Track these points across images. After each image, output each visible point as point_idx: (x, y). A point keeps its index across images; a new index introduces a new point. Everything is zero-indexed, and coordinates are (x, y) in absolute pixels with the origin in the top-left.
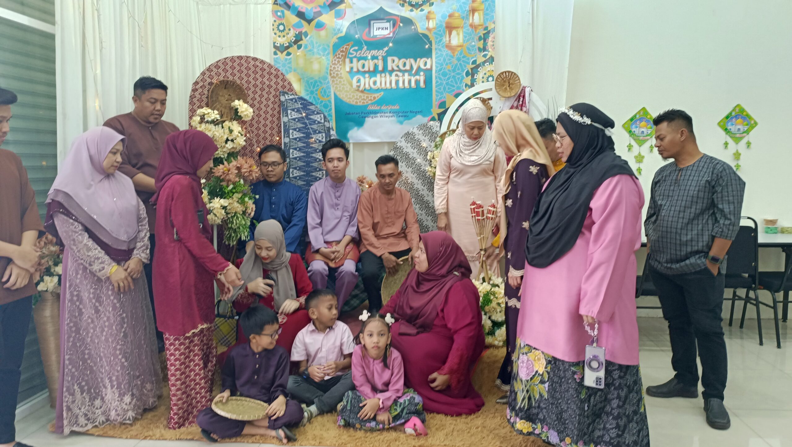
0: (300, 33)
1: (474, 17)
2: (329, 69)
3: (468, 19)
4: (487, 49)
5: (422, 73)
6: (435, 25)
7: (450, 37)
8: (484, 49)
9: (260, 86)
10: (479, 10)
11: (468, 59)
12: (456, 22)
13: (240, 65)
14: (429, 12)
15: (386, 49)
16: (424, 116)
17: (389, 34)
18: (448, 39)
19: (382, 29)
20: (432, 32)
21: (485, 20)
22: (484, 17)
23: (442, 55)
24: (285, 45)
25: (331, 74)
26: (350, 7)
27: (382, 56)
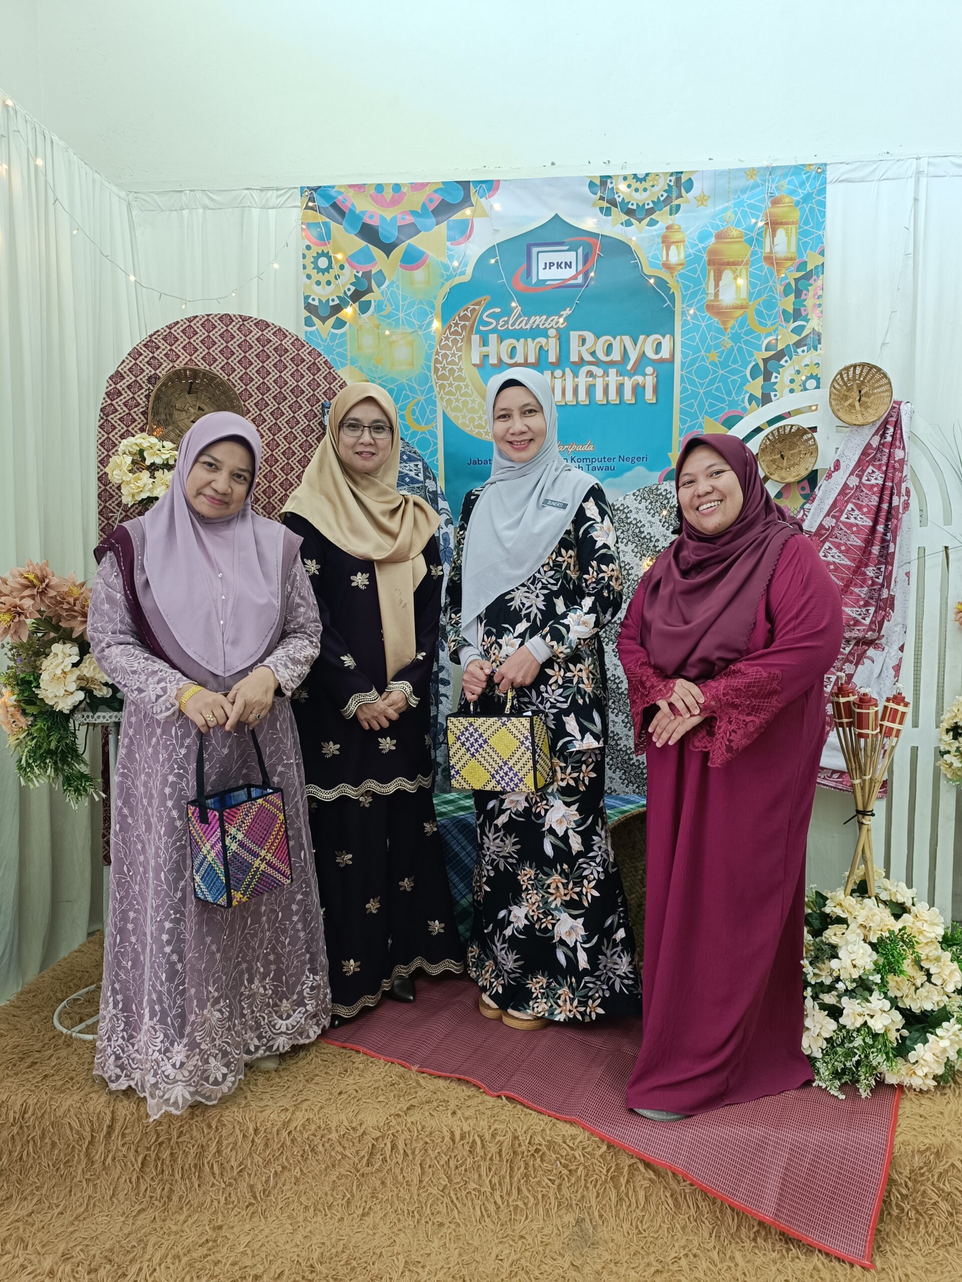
0: (367, 275)
1: (777, 240)
2: (434, 357)
3: (760, 244)
4: (804, 314)
5: (649, 370)
6: (682, 256)
7: (717, 285)
8: (797, 314)
9: (275, 390)
10: (786, 224)
11: (758, 338)
12: (733, 251)
13: (227, 336)
14: (668, 228)
15: (568, 312)
16: (651, 469)
17: (574, 277)
18: (711, 290)
19: (559, 266)
20: (676, 273)
21: (802, 246)
22: (799, 239)
23: (696, 328)
24: (331, 304)
25: (436, 370)
26: (485, 214)
27: (558, 329)
